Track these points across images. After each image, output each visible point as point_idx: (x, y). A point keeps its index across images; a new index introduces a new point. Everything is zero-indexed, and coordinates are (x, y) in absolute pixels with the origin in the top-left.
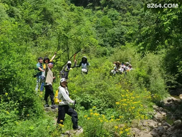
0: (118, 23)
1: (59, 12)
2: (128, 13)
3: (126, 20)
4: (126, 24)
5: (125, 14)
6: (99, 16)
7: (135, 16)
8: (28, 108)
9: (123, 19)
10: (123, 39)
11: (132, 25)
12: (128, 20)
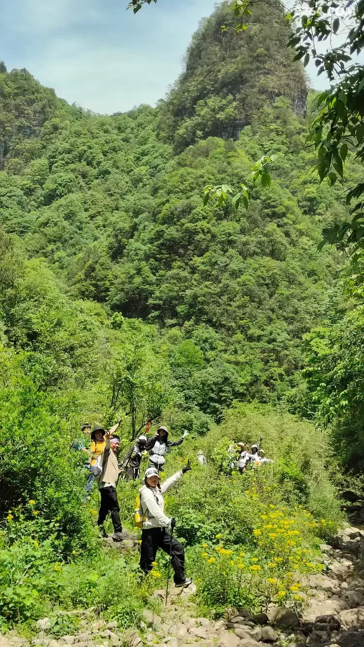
0: (216, 356)
1: (90, 329)
2: (239, 336)
3: (233, 351)
4: (234, 360)
5: (231, 337)
6: (174, 340)
7: (253, 343)
8: (70, 537)
9: (229, 348)
10: (227, 395)
11: (247, 363)
12: (240, 352)
